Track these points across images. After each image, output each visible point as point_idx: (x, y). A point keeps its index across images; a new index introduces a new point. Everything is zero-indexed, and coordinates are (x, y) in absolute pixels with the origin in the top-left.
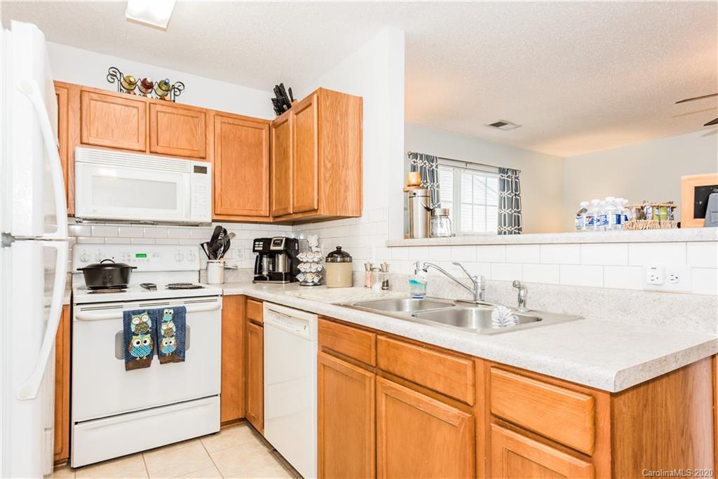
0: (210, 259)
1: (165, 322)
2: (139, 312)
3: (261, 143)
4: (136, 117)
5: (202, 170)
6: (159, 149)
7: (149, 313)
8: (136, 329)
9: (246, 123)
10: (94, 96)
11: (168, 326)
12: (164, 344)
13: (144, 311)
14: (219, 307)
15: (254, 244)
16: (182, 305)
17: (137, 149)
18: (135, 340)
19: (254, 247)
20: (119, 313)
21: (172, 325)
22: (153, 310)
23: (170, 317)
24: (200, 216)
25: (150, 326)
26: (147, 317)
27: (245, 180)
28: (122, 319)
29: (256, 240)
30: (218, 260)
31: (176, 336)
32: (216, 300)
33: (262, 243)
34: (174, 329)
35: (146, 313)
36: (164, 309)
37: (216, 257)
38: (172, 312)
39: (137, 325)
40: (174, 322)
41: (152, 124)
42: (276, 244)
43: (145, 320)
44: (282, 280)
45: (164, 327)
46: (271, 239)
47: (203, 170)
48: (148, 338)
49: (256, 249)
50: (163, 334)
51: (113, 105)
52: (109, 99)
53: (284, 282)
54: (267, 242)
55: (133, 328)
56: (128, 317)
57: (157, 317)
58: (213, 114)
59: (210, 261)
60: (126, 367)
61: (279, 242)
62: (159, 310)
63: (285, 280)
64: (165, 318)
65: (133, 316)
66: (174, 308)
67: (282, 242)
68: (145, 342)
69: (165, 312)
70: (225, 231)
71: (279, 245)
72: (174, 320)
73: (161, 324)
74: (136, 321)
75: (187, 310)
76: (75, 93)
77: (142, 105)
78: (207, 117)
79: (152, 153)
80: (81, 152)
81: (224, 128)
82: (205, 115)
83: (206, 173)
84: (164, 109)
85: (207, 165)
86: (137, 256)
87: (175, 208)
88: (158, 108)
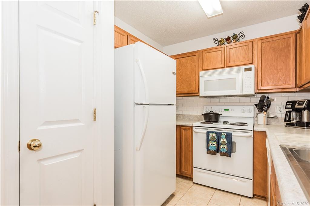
0: (259, 112)
1: (222, 138)
2: (212, 132)
3: (289, 46)
4: (221, 54)
6: (230, 65)
7: (216, 133)
8: (211, 139)
9: (277, 38)
10: (206, 52)
11: (223, 140)
12: (221, 147)
13: (214, 132)
14: (251, 136)
15: (286, 104)
16: (230, 132)
17: (221, 67)
18: (210, 143)
19: (286, 106)
20: (205, 131)
21: (225, 140)
22: (218, 132)
23: (224, 137)
24: (248, 91)
25: (216, 139)
26: (215, 135)
27: (277, 70)
28: (206, 134)
29: (287, 102)
30: (263, 113)
31: (227, 145)
32: (249, 132)
33: (291, 104)
34: (226, 142)
35: (215, 133)
36: (222, 133)
37: (262, 111)
38: (225, 134)
39: (211, 137)
40: (226, 139)
41: (227, 55)
42: (299, 104)
43: (214, 136)
44: (304, 127)
45: (222, 140)
46: (297, 101)
47: (250, 69)
48: (215, 143)
49: (287, 107)
50: (221, 143)
51: (212, 53)
52: (211, 51)
53: (306, 128)
54: (294, 103)
55: (210, 138)
56: (208, 133)
57: (219, 135)
58: (257, 40)
59: (259, 113)
60: (207, 152)
61: (302, 103)
62: (220, 132)
63: (307, 127)
64: (222, 136)
65: (210, 134)
66: (226, 133)
67: (304, 103)
68: (214, 144)
69: (222, 134)
70: (268, 98)
71: (302, 104)
72: (226, 138)
73: (220, 138)
74: (211, 135)
75: (233, 134)
76: (201, 53)
77: (223, 49)
78: (254, 42)
79: (227, 67)
80: (201, 73)
81: (264, 45)
82: (253, 42)
83: (251, 70)
84: (232, 47)
85: (252, 66)
86: (225, 110)
87: (235, 89)
88: (230, 47)
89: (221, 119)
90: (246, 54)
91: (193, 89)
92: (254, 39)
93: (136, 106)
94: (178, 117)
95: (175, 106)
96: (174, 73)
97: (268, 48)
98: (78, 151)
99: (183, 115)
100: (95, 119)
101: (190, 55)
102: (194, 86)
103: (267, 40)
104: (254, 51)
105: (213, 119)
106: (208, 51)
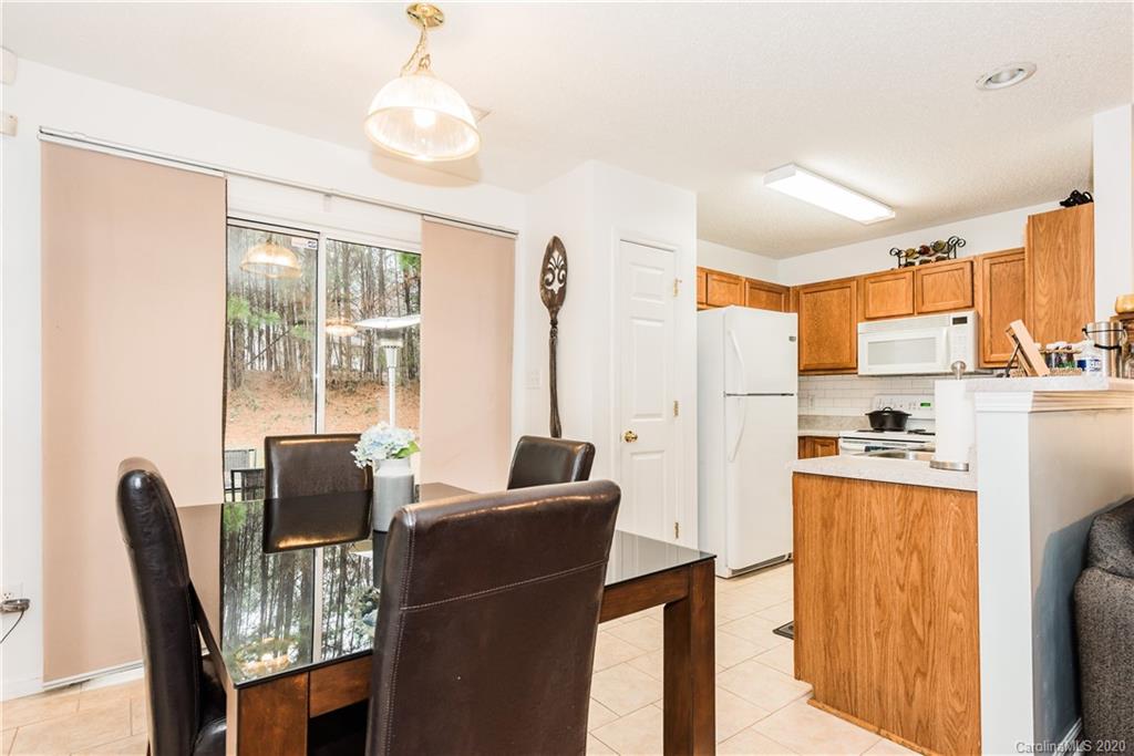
4: (904, 286)
5: (963, 320)
6: (924, 309)
10: (873, 280)
17: (905, 313)
41: (918, 288)
52: (883, 278)
58: (981, 259)
76: (861, 282)
77: (909, 275)
78: (975, 264)
79: (920, 313)
80: (862, 326)
81: (995, 269)
82: (972, 263)
83: (966, 322)
84: (928, 271)
85: (969, 314)
86: (922, 405)
87: (934, 361)
88: (923, 272)
89: (910, 425)
90: (959, 287)
91: (845, 360)
92: (975, 257)
93: (728, 398)
94: (803, 420)
95: (796, 397)
96: (791, 339)
97: (1004, 275)
98: (658, 452)
99: (827, 417)
100: (676, 414)
101: (838, 285)
102: (847, 352)
103: (1002, 260)
104: (975, 282)
105: (889, 424)
106: (877, 277)
